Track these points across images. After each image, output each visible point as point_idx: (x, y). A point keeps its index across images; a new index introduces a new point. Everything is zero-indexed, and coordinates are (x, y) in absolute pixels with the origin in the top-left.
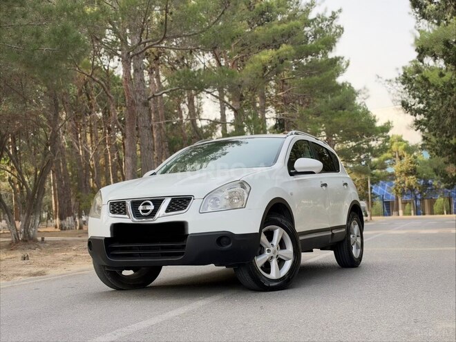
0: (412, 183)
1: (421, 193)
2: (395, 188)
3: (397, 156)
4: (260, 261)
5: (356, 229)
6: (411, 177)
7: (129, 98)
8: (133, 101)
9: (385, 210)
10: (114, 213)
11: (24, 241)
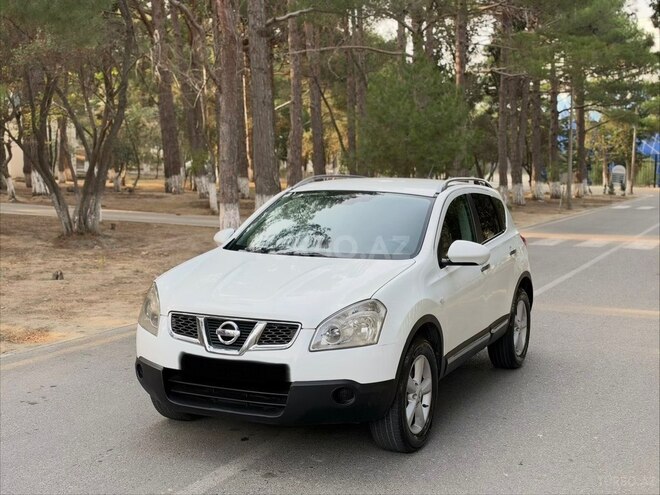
7: (227, 31)
10: (179, 332)
11: (79, 234)
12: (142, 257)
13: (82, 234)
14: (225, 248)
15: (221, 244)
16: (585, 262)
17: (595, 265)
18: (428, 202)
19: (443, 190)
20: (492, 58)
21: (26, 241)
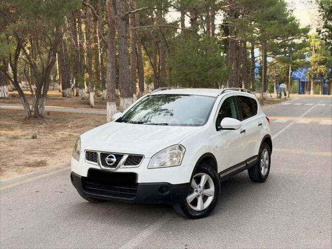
0: (323, 71)
1: (328, 79)
2: (309, 74)
3: (313, 50)
4: (190, 198)
5: (265, 154)
6: (322, 66)
7: (111, 18)
8: (113, 21)
9: (301, 88)
10: (89, 160)
11: (35, 117)
12: (69, 128)
13: (36, 117)
14: (116, 121)
15: (114, 120)
16: (281, 129)
17: (286, 130)
18: (214, 99)
19: (221, 94)
20: (223, 31)
21: (8, 121)
